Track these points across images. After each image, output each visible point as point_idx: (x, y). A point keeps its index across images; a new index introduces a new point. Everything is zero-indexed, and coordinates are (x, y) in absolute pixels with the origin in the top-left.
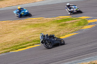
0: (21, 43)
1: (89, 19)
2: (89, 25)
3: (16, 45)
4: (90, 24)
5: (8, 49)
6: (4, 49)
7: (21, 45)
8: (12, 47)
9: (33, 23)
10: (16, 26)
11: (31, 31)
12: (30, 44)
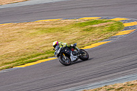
0: (29, 55)
1: (125, 21)
2: (125, 29)
3: (23, 57)
4: (127, 28)
5: (10, 63)
6: (6, 63)
7: (29, 58)
8: (17, 61)
9: (46, 26)
10: (23, 30)
11: (43, 39)
12: (42, 56)
